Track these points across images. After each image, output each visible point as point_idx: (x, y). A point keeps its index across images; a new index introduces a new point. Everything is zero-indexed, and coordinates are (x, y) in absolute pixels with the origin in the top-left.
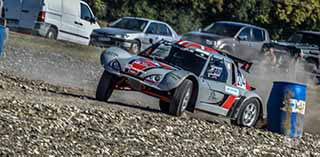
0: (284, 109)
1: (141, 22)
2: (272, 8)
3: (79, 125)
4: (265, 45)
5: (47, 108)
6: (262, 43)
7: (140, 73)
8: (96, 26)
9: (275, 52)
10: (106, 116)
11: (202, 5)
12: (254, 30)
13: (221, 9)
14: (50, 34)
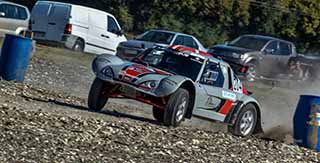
0: (310, 123)
1: (168, 35)
2: (299, 21)
3: (105, 138)
4: (292, 59)
5: (73, 121)
6: (288, 57)
7: (135, 80)
8: (123, 39)
9: (301, 66)
10: (132, 129)
11: (229, 19)
12: (281, 44)
13: (247, 22)
14: (77, 46)
